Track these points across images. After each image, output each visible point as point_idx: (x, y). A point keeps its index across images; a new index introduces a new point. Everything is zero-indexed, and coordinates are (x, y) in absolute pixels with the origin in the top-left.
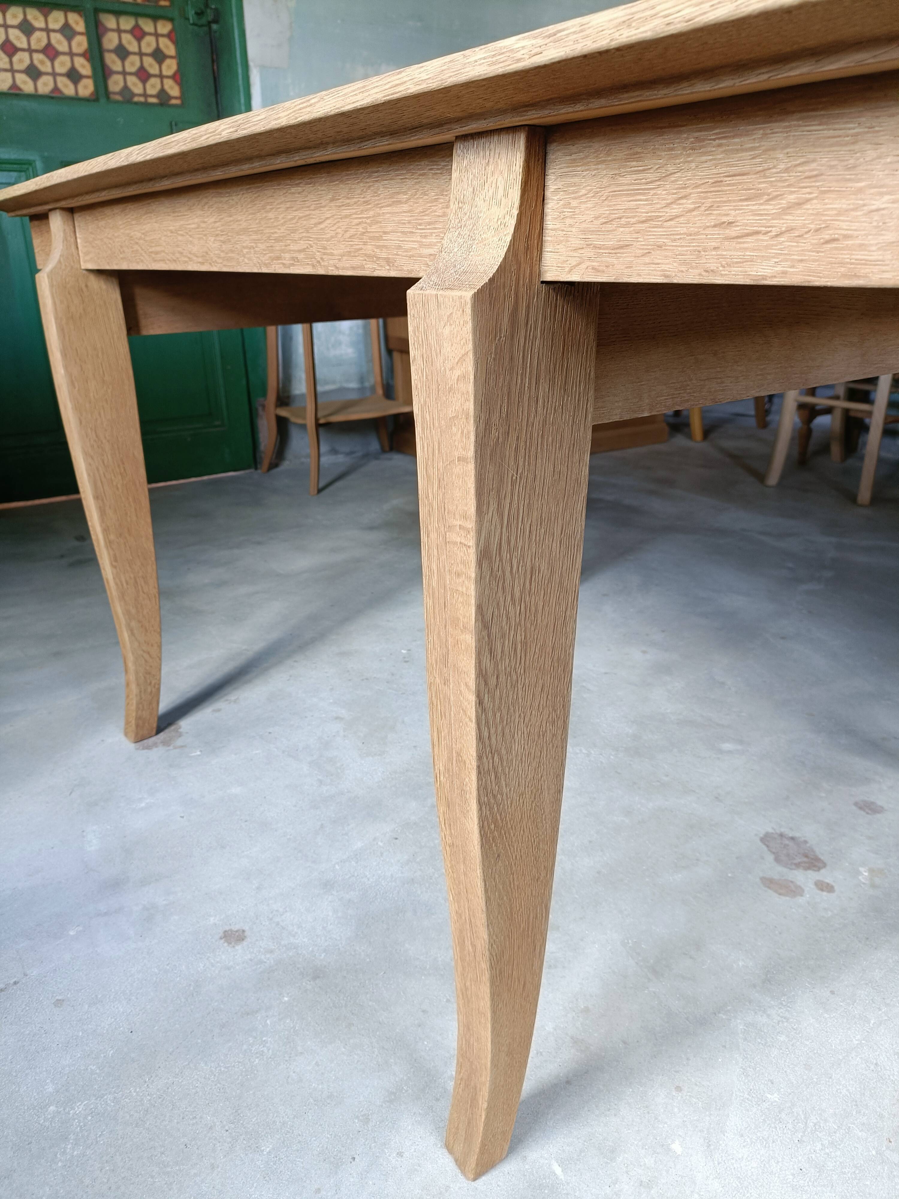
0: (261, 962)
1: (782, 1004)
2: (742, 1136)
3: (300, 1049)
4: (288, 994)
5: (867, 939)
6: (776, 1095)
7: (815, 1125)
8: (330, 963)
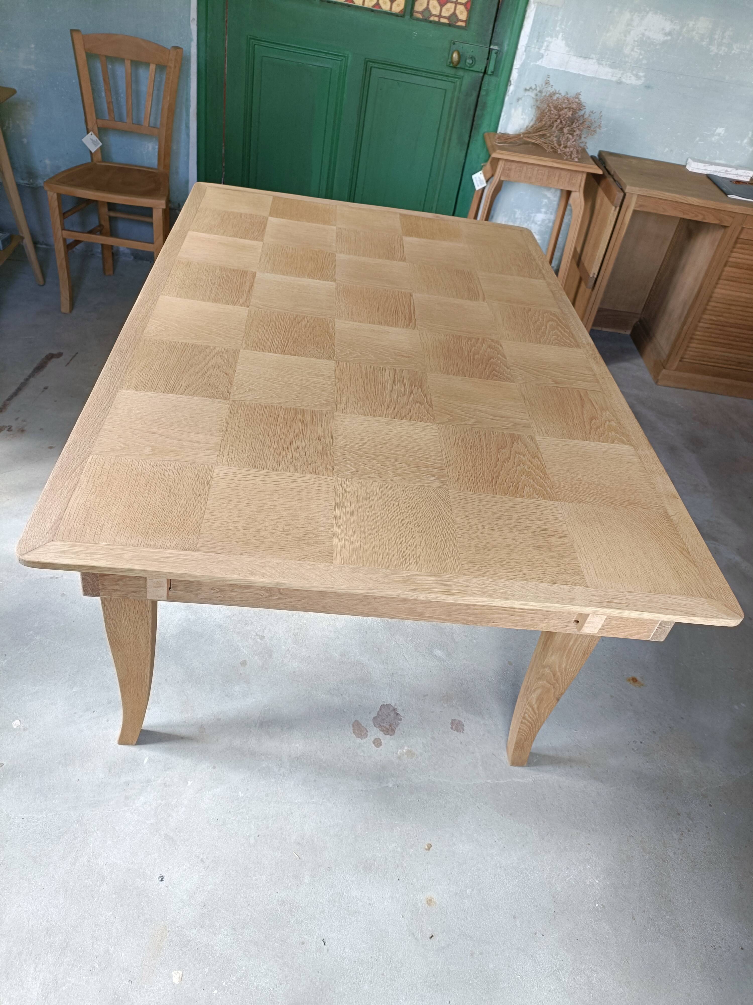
1: (290, 769)
2: (214, 796)
5: (361, 774)
7: (242, 812)
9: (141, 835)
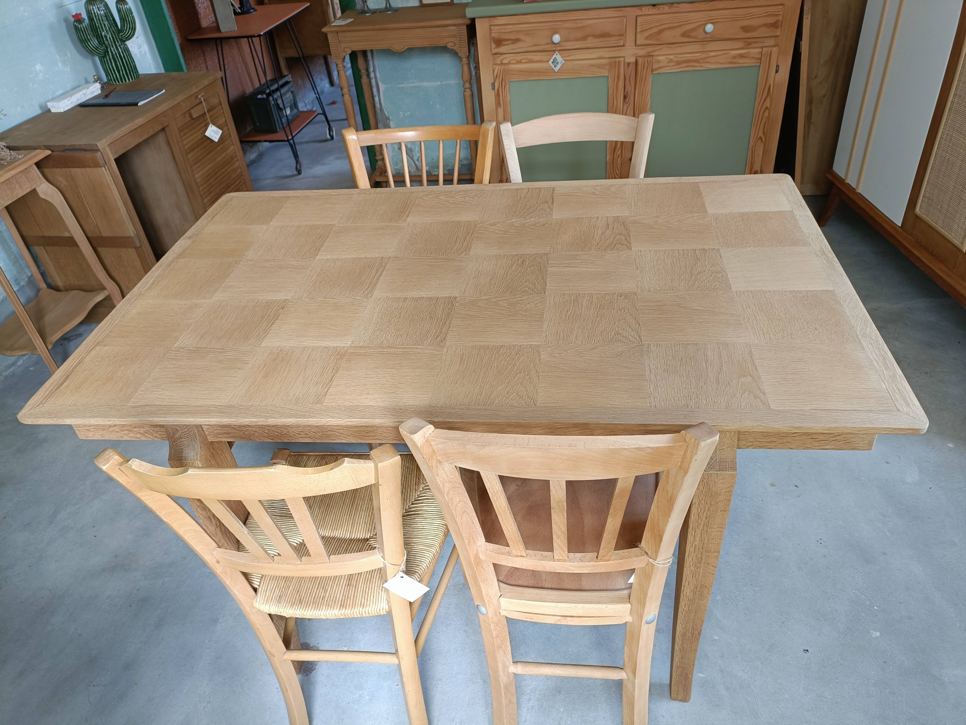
0: (533, 707)
2: (725, 618)
3: (591, 720)
4: (560, 707)
6: (718, 596)
7: (734, 597)
8: (555, 682)
9: (774, 671)
